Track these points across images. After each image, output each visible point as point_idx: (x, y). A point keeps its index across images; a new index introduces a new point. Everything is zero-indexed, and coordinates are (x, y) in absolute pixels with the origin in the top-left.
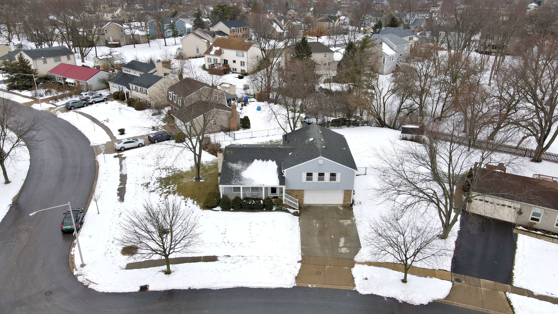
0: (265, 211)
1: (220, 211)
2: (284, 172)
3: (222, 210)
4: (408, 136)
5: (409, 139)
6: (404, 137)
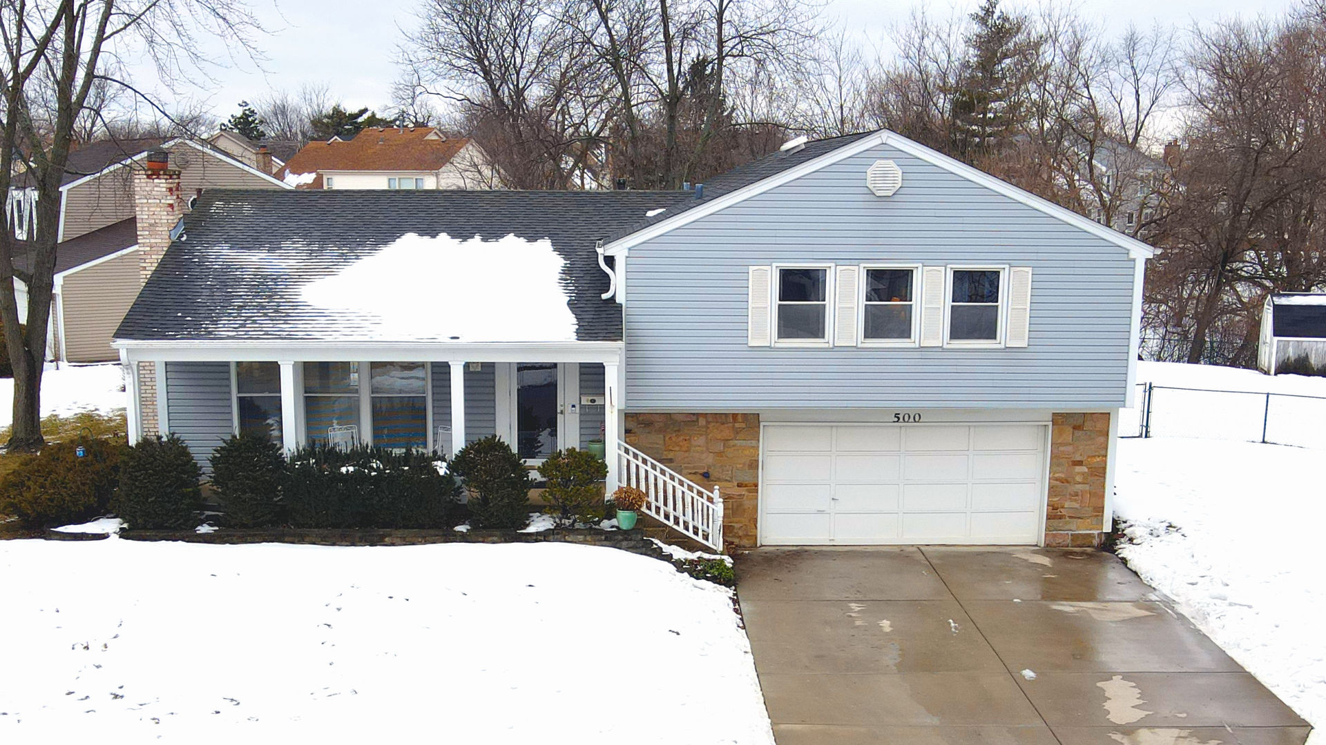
0: (464, 538)
1: (114, 538)
2: (610, 261)
3: (124, 534)
4: (1313, 352)
5: (1320, 366)
6: (1291, 354)
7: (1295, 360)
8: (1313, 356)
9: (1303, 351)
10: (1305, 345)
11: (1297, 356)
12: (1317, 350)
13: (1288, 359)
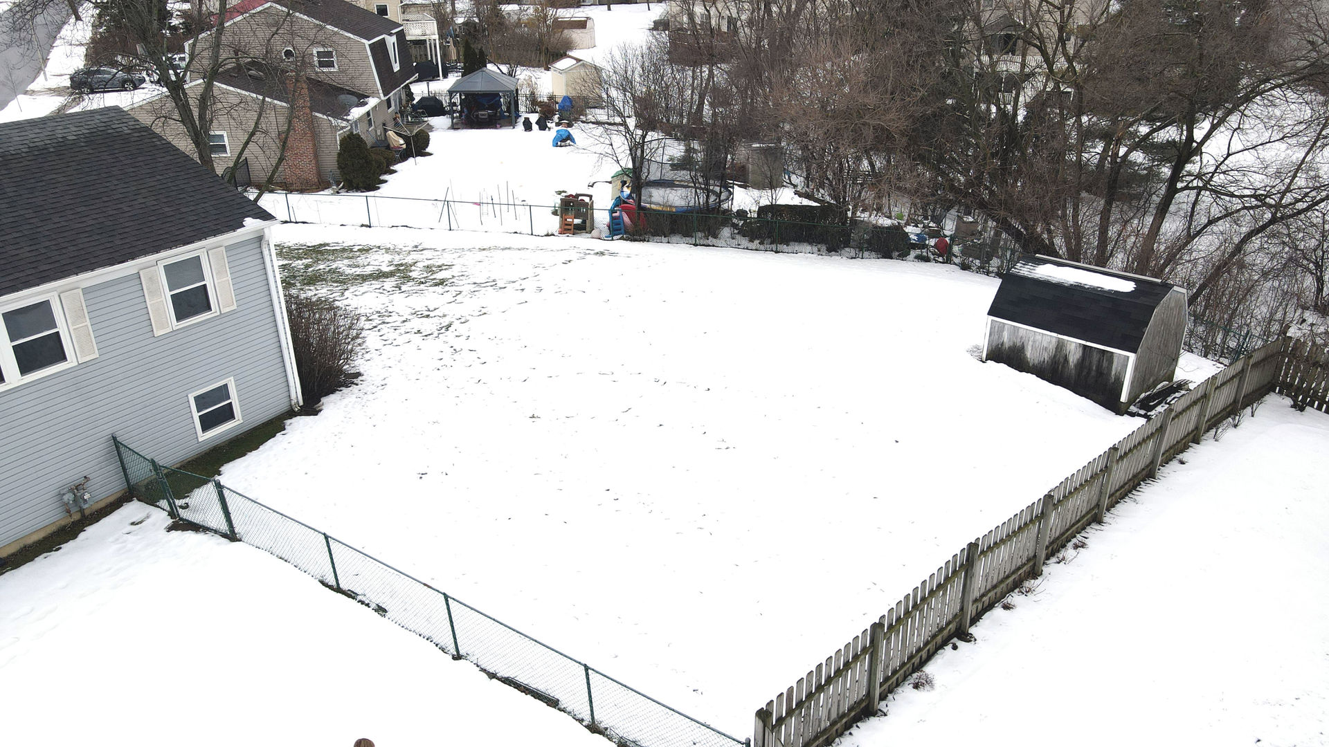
4: (1030, 343)
5: (1036, 362)
6: (1006, 340)
7: (1009, 348)
8: (1030, 348)
9: (1019, 340)
10: (1021, 333)
11: (1012, 344)
12: (1034, 341)
13: (1002, 344)
